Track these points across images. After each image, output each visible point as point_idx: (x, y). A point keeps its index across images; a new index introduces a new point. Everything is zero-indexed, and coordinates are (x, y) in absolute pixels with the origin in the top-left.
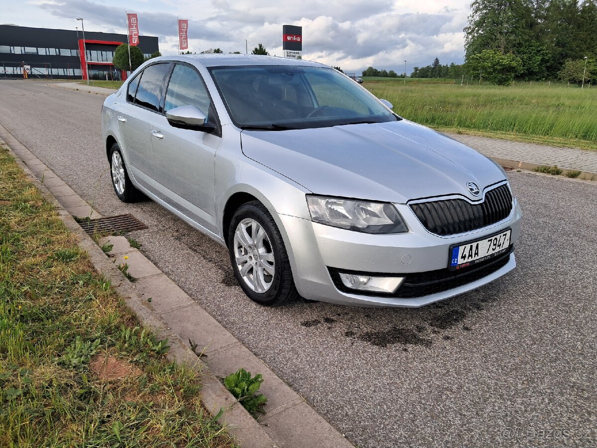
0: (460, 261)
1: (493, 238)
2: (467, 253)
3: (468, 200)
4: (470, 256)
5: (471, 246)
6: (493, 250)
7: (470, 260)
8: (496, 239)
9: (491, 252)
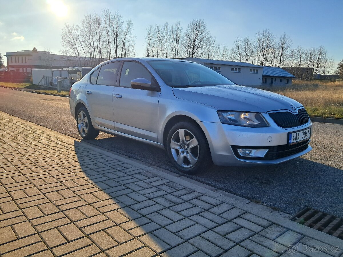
0: (292, 141)
1: (304, 131)
2: (295, 137)
3: (292, 113)
4: (296, 139)
5: (296, 134)
6: (305, 137)
7: (296, 141)
8: (305, 132)
9: (304, 138)
